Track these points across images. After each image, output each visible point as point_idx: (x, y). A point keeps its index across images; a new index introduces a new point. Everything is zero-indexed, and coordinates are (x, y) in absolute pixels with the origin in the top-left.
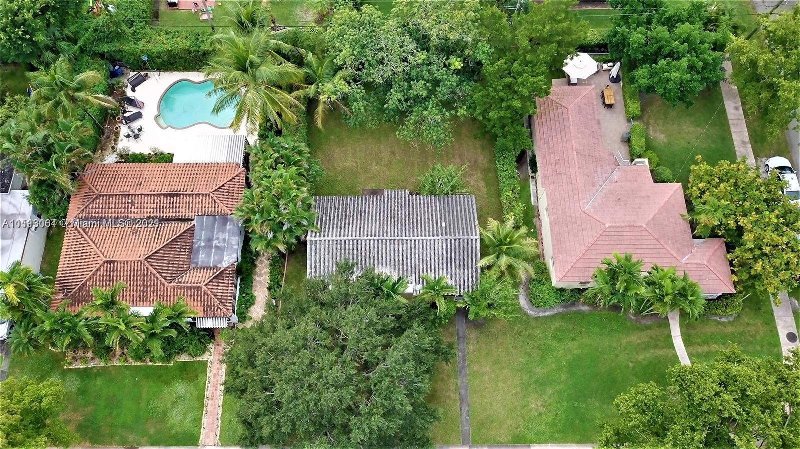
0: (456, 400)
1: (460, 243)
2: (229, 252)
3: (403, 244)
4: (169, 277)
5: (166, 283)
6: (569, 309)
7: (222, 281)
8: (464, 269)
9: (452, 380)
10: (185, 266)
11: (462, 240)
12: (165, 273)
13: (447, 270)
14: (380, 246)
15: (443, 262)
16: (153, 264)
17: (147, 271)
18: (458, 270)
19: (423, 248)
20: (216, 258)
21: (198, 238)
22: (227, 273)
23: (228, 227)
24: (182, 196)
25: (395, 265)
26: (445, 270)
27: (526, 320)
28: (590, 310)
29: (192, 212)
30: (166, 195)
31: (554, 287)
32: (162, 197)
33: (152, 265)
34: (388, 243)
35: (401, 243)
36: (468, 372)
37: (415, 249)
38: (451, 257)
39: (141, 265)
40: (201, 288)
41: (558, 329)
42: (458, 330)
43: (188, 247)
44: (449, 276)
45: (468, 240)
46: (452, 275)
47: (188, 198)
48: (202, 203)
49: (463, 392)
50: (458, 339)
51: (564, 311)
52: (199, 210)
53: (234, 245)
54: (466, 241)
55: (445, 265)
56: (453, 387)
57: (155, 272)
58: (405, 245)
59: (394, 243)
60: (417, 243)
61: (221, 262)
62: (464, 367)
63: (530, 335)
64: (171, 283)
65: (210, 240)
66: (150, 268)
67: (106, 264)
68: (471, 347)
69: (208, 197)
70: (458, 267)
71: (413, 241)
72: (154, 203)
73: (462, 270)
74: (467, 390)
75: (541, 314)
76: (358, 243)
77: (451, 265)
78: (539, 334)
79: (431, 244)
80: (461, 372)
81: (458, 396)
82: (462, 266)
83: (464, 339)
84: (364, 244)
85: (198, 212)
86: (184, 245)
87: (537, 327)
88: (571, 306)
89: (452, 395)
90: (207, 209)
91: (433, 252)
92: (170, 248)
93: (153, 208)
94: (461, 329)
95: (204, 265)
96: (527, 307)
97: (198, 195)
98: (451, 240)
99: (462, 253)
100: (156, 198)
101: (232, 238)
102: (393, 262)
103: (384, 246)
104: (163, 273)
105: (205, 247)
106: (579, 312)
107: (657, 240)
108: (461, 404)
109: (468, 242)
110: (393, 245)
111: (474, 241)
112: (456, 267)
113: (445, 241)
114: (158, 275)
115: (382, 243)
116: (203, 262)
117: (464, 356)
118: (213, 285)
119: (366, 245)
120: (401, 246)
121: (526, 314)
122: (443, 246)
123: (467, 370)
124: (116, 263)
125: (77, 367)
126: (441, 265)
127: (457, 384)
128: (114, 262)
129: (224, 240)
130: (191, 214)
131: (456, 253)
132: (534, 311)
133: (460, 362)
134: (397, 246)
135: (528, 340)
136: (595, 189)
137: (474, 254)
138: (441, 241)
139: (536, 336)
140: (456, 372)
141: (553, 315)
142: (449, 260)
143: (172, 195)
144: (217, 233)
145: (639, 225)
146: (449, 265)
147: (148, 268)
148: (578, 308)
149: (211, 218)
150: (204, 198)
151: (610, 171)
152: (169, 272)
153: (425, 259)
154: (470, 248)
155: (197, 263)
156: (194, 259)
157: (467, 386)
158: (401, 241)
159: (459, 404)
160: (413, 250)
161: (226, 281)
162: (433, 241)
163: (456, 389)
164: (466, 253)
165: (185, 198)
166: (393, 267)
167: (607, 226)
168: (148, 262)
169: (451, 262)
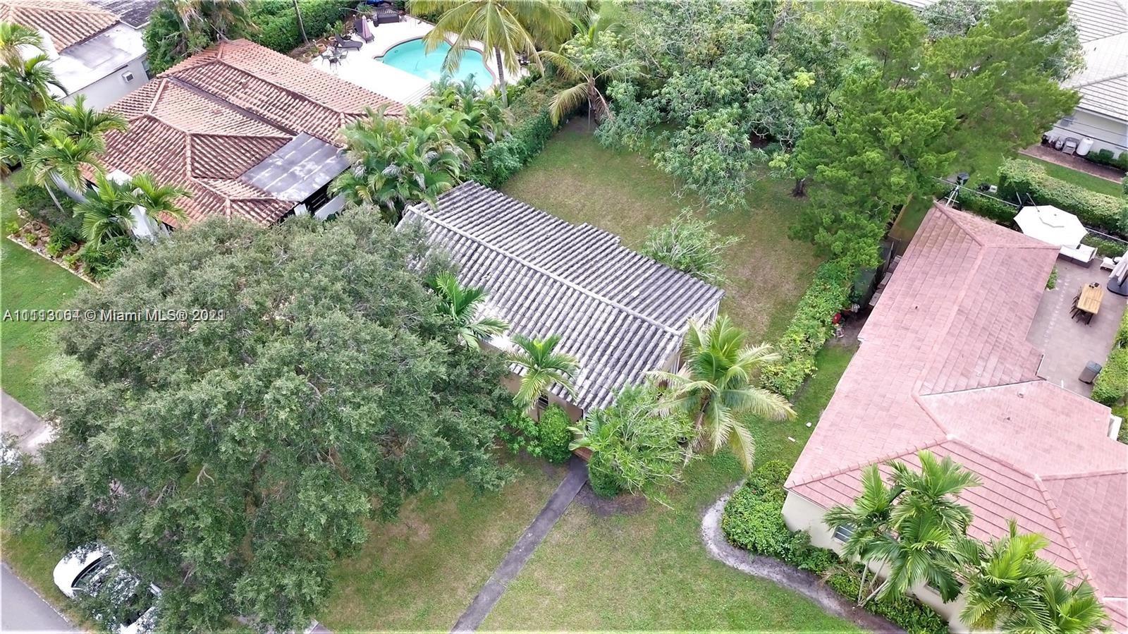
0: (460, 603)
1: (640, 327)
2: (301, 187)
3: (545, 284)
4: (200, 170)
5: (189, 174)
6: (795, 585)
7: (259, 211)
8: (620, 373)
9: (481, 566)
10: (232, 173)
11: (646, 325)
12: (200, 163)
13: (591, 357)
14: (508, 270)
15: (590, 343)
16: (196, 146)
17: (182, 149)
18: (607, 369)
19: (573, 305)
20: (280, 184)
21: (281, 154)
22: (273, 206)
23: (329, 161)
24: (306, 102)
25: (510, 309)
26: (586, 357)
27: (694, 553)
28: (840, 614)
29: (301, 126)
30: (289, 93)
31: (780, 516)
32: (284, 93)
33: (193, 146)
34: (523, 272)
35: (542, 280)
36: (519, 573)
37: (559, 302)
38: (610, 342)
39: (180, 140)
40: (224, 201)
41: (745, 606)
42: (556, 495)
43: (258, 156)
44: (586, 371)
45: (657, 330)
46: (592, 371)
47: (312, 107)
48: (323, 120)
49: (485, 598)
50: (544, 511)
51: (781, 582)
52: (312, 126)
53: (316, 183)
54: (653, 328)
55: (591, 350)
56: (471, 580)
57: (189, 154)
58: (547, 288)
59: (532, 277)
60: (569, 293)
61: (279, 191)
62: (519, 560)
63: (681, 582)
64: (195, 177)
65: (292, 163)
66: (188, 147)
67: (145, 119)
68: (557, 536)
69: (335, 116)
70: (610, 364)
71: (564, 288)
72: (268, 96)
73: (615, 373)
74: (493, 600)
75: (731, 562)
76: (476, 250)
77: (602, 355)
78: (702, 590)
79: (589, 306)
80: (507, 563)
81: (469, 599)
82: (620, 365)
83: (556, 516)
84: (486, 254)
85: (309, 129)
86: (254, 151)
87: (706, 577)
88: (800, 583)
89: (460, 592)
90: (323, 130)
91: (586, 318)
92: (235, 143)
93: (263, 101)
94: (562, 498)
95: (256, 184)
96: (712, 535)
97: (325, 109)
98: (627, 316)
99: (632, 346)
100: (276, 91)
101: (322, 174)
102: (510, 303)
103: (514, 273)
104: (198, 162)
105: (278, 167)
106: (813, 603)
107: (1055, 520)
108: (463, 617)
109: (654, 334)
110: (526, 279)
111: (668, 336)
112: (607, 362)
113: (615, 312)
114: (189, 161)
115: (514, 267)
116: (259, 180)
117: (534, 543)
118: (242, 207)
119: (487, 258)
120: (540, 285)
121: (701, 544)
122: (606, 319)
123: (520, 568)
124: (157, 124)
125: (21, 244)
126: (584, 347)
127: (484, 579)
128: (156, 120)
129: (310, 171)
130: (299, 127)
131: (622, 339)
132: (720, 548)
133: (517, 548)
134: (533, 283)
135: (672, 588)
136: (963, 382)
137: (653, 357)
138: (609, 308)
139: (692, 591)
140: (499, 557)
141: (752, 578)
142: (603, 345)
143: (295, 96)
144: (310, 160)
145: (1027, 470)
146: (598, 353)
147: (185, 147)
148: (814, 595)
149: (319, 142)
150: (331, 116)
151: (1018, 376)
152: (206, 166)
153: (565, 323)
154: (652, 345)
155: (251, 178)
156: (252, 172)
157: (499, 593)
158: (545, 278)
159: (460, 614)
160: (555, 301)
161: (264, 215)
162: (596, 302)
163: (475, 586)
164: (640, 349)
165: (308, 106)
166: (505, 310)
167: (949, 437)
168: (192, 140)
169: (605, 351)
